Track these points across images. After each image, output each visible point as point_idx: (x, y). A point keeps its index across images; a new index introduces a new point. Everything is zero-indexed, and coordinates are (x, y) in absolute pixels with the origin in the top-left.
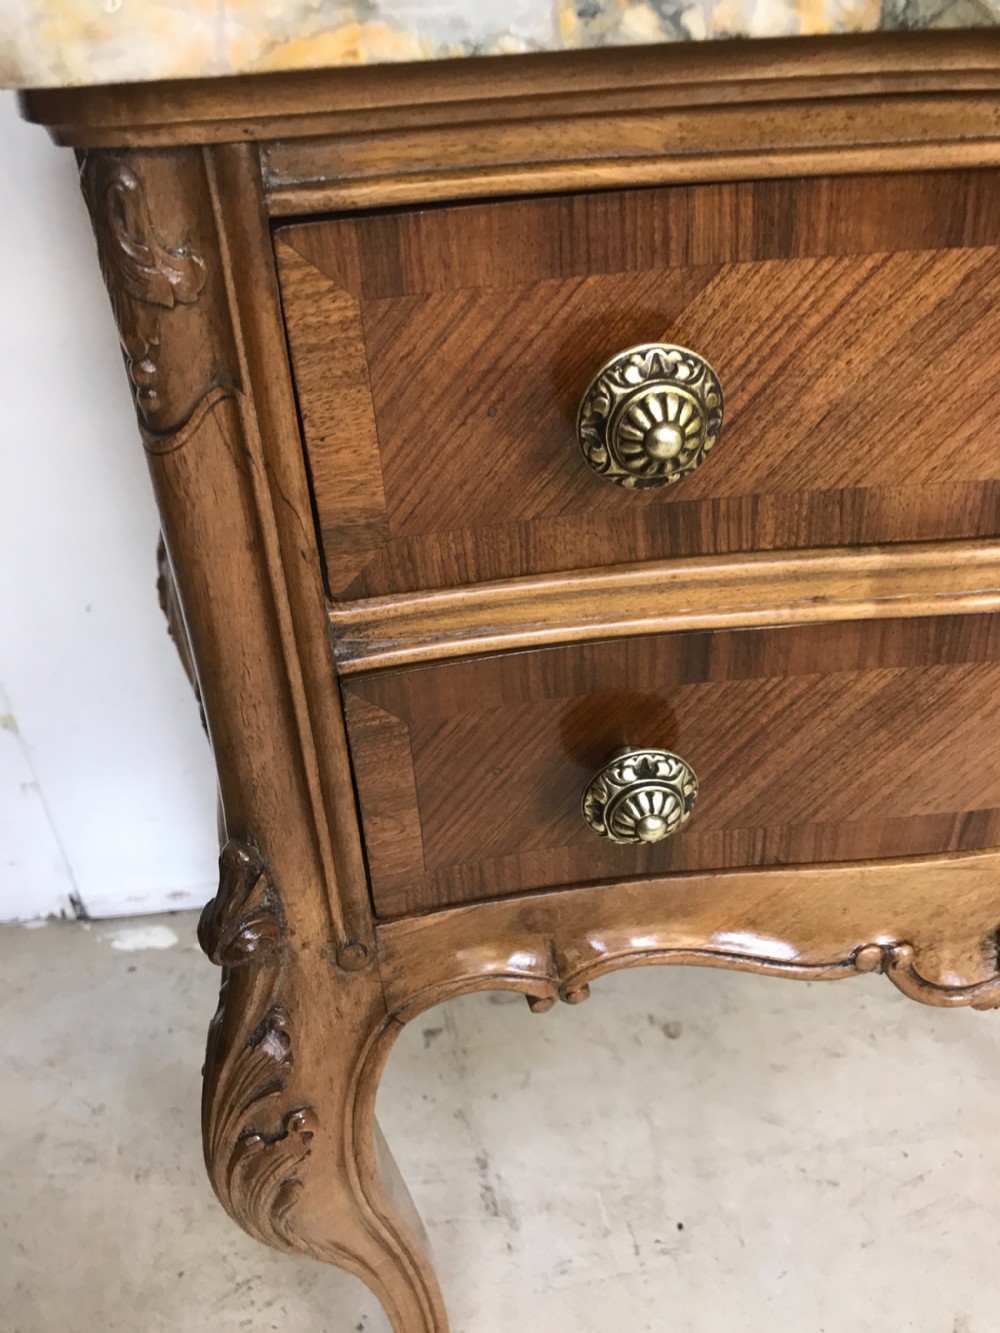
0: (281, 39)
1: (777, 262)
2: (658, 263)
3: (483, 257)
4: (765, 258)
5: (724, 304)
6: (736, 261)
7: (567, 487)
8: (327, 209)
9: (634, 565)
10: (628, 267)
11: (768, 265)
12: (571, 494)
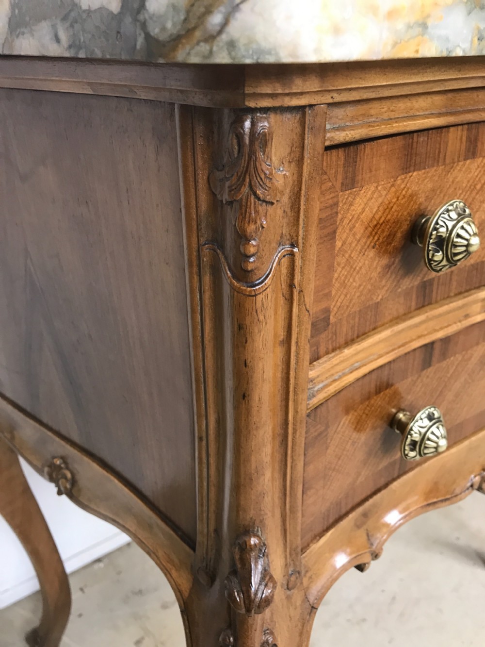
0: (399, 41)
1: (470, 160)
2: (435, 164)
3: (383, 166)
4: (467, 159)
5: (453, 182)
6: (459, 161)
7: (393, 281)
8: (345, 142)
9: (410, 315)
10: (426, 167)
11: (468, 162)
12: (395, 283)
